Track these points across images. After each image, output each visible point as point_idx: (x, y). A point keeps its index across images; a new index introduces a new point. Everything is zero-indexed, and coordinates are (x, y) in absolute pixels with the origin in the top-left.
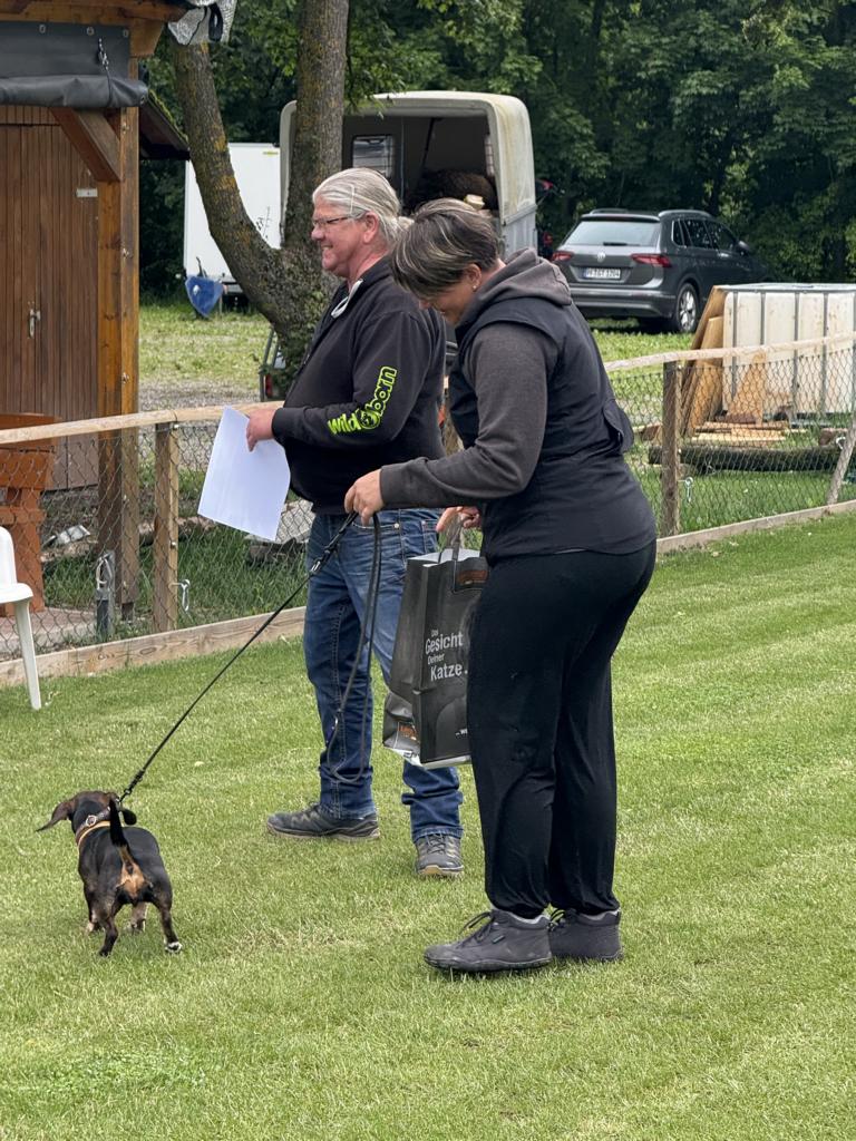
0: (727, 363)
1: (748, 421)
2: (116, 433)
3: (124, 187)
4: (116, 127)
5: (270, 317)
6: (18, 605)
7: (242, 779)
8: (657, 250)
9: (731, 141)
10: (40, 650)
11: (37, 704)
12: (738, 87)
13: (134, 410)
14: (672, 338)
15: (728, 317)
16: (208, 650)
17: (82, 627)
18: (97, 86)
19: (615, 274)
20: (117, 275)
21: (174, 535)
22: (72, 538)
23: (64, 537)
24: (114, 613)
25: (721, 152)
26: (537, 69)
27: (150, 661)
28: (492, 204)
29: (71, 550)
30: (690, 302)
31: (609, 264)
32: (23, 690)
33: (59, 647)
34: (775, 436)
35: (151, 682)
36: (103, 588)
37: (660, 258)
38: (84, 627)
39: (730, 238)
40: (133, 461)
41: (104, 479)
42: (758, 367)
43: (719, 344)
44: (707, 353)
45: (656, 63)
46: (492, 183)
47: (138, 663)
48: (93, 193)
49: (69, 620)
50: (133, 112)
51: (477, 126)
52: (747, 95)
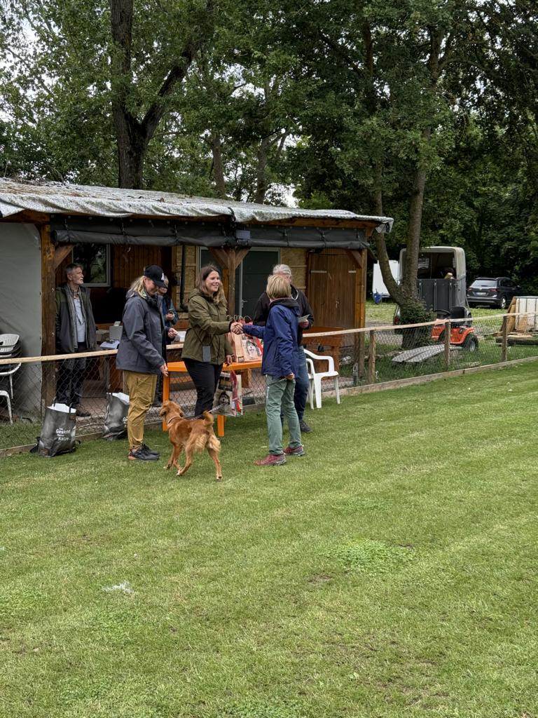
0: (517, 317)
1: (522, 332)
2: (359, 333)
3: (363, 270)
4: (361, 254)
5: (398, 304)
6: (334, 377)
7: (393, 424)
8: (496, 288)
9: (516, 260)
10: (340, 388)
11: (339, 402)
12: (519, 245)
13: (364, 327)
14: (499, 310)
15: (517, 305)
16: (382, 389)
17: (350, 382)
18: (357, 244)
19: (485, 294)
20: (360, 292)
21: (374, 359)
22: (346, 359)
23: (345, 359)
24: (358, 379)
25: (513, 263)
26: (464, 240)
27: (367, 392)
28: (455, 275)
29: (347, 362)
30: (504, 301)
31: (483, 291)
32: (335, 399)
33: (343, 387)
34: (529, 336)
35: (369, 398)
36: (355, 372)
37: (496, 289)
38: (351, 383)
39: (515, 285)
40: (364, 340)
41: (356, 346)
42: (525, 318)
43: (514, 312)
44: (511, 314)
45: (496, 242)
46: (455, 270)
47: (364, 392)
48: (355, 272)
49: (347, 380)
50: (366, 250)
51: (451, 255)
52: (521, 247)
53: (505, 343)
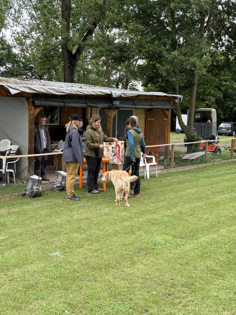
2: (167, 146)
3: (169, 118)
4: (168, 112)
5: (185, 133)
6: (155, 165)
7: (180, 186)
10: (158, 170)
11: (157, 176)
13: (169, 143)
16: (177, 171)
17: (162, 168)
18: (166, 107)
19: (225, 129)
20: (168, 128)
21: (173, 157)
23: (161, 157)
24: (166, 166)
27: (170, 172)
28: (211, 121)
29: (162, 159)
30: (234, 133)
32: (156, 175)
33: (160, 170)
35: (170, 174)
36: (165, 163)
37: (231, 128)
40: (169, 149)
41: (166, 151)
46: (212, 119)
48: (166, 119)
49: (161, 167)
50: (170, 110)
51: (210, 112)
53: (232, 151)
